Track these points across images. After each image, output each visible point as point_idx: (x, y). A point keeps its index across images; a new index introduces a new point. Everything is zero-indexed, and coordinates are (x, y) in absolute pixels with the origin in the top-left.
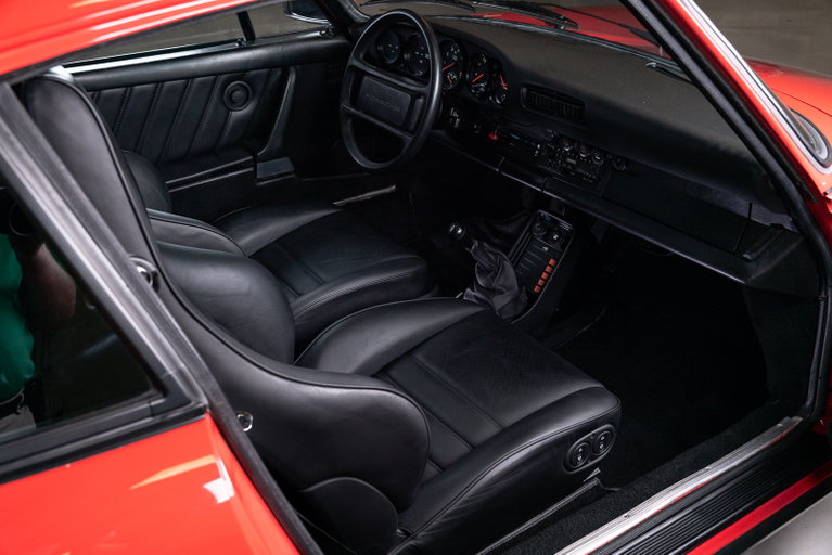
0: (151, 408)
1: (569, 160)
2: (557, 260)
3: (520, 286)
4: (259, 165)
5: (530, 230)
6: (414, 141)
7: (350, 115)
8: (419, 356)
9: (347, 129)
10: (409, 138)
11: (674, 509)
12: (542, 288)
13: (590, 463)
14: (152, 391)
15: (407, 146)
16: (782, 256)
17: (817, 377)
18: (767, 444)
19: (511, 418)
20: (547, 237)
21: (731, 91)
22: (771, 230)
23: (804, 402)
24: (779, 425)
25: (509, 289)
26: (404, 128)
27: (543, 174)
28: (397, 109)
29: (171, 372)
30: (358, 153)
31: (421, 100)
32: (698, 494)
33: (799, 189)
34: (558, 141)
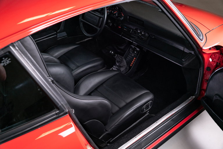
0: (56, 113)
1: (139, 34)
2: (136, 58)
3: (127, 65)
4: (58, 34)
5: (129, 50)
6: (100, 30)
7: (82, 21)
8: (104, 85)
9: (81, 25)
10: (99, 29)
11: (167, 120)
12: (132, 65)
13: (147, 110)
14: (56, 109)
15: (98, 31)
16: (191, 60)
17: (198, 87)
18: (187, 103)
19: (128, 101)
20: (133, 52)
21: (181, 25)
22: (189, 54)
23: (196, 92)
24: (190, 98)
25: (124, 66)
26: (97, 26)
27: (133, 37)
28: (95, 21)
29: (60, 105)
30: (85, 32)
31: (102, 19)
32: (172, 116)
33: (196, 46)
34: (136, 29)
